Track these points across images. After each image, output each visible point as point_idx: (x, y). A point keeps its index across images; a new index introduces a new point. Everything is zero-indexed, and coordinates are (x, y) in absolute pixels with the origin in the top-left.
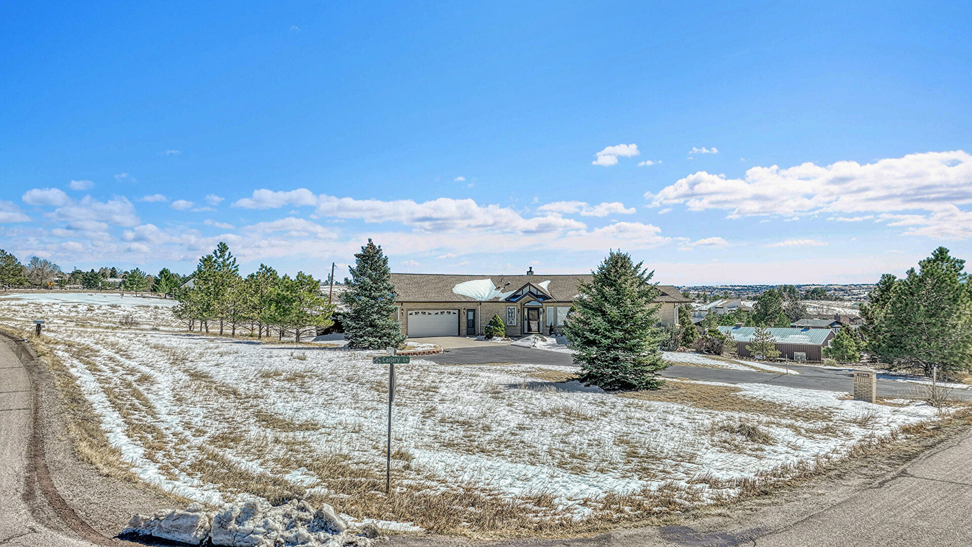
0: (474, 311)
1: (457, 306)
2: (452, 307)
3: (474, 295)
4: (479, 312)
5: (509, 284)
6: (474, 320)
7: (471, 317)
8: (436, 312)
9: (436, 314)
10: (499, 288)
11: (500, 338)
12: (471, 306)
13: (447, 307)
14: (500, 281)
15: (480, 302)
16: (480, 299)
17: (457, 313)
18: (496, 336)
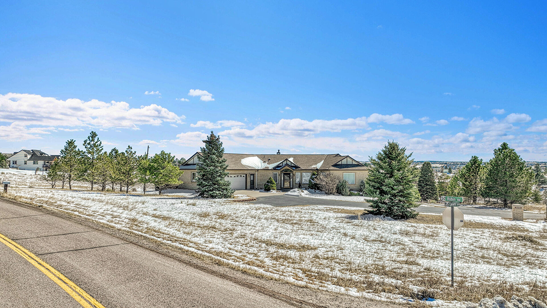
0: (253, 175)
1: (246, 172)
2: (243, 173)
3: (253, 166)
4: (256, 176)
5: (270, 159)
6: (253, 180)
7: (252, 179)
8: (234, 175)
9: (235, 177)
10: (265, 161)
11: (274, 191)
12: (252, 172)
13: (240, 173)
14: (264, 158)
15: (258, 170)
16: (258, 168)
17: (245, 176)
18: (272, 189)
